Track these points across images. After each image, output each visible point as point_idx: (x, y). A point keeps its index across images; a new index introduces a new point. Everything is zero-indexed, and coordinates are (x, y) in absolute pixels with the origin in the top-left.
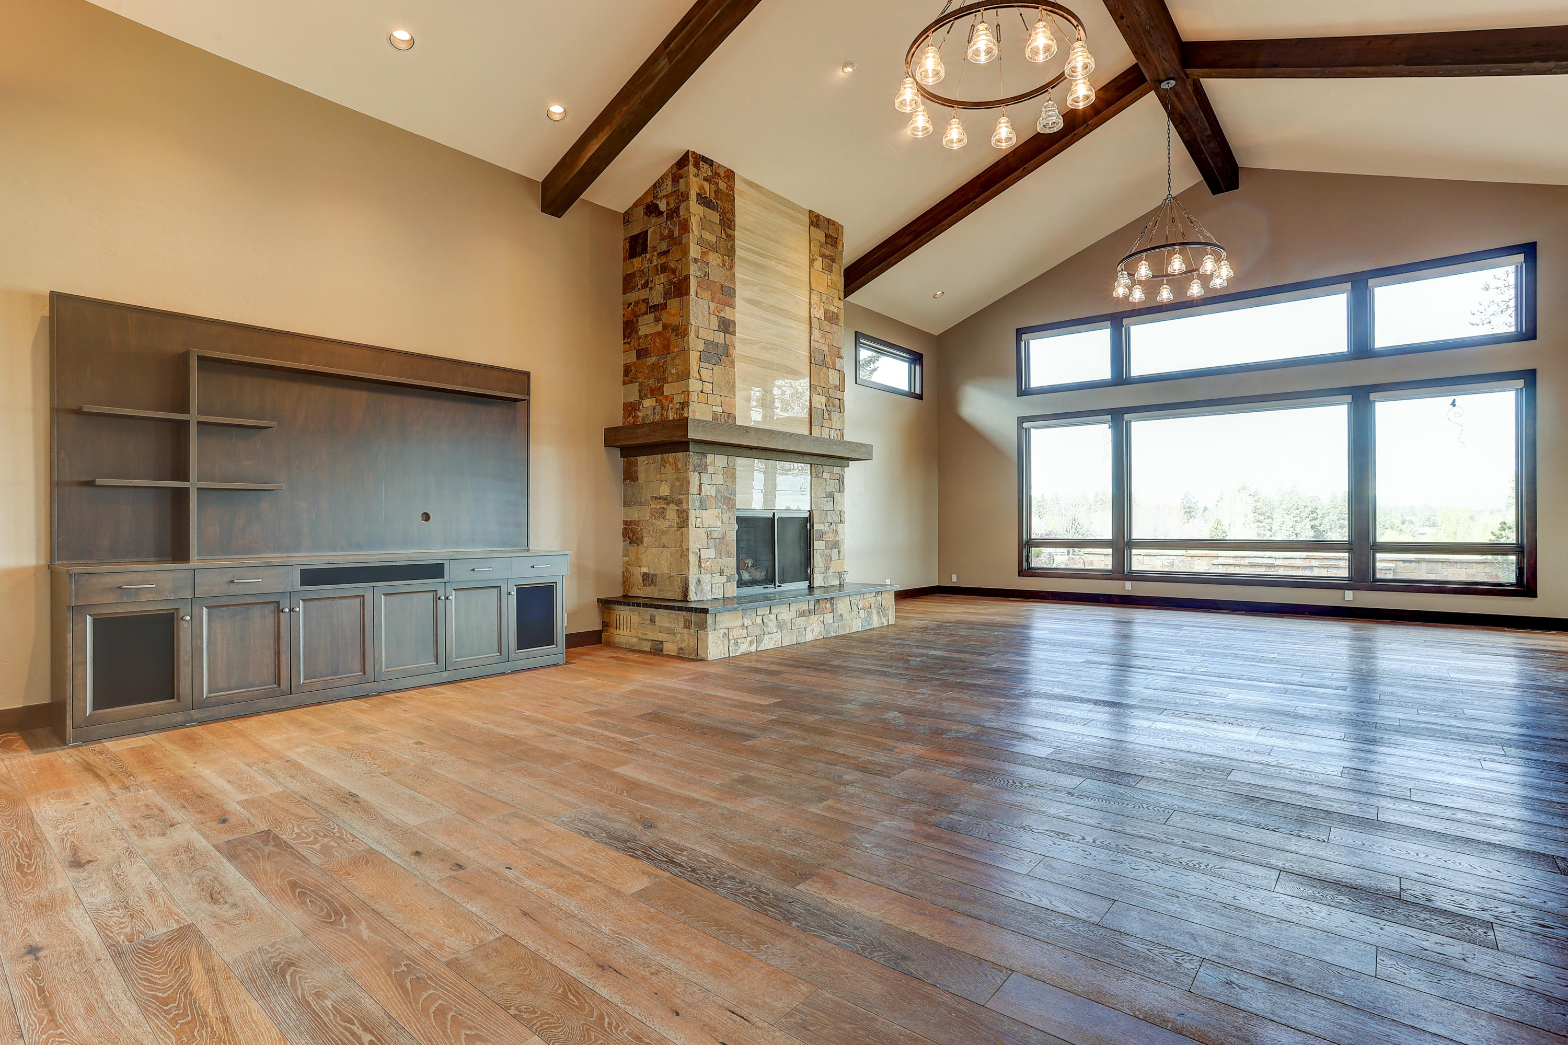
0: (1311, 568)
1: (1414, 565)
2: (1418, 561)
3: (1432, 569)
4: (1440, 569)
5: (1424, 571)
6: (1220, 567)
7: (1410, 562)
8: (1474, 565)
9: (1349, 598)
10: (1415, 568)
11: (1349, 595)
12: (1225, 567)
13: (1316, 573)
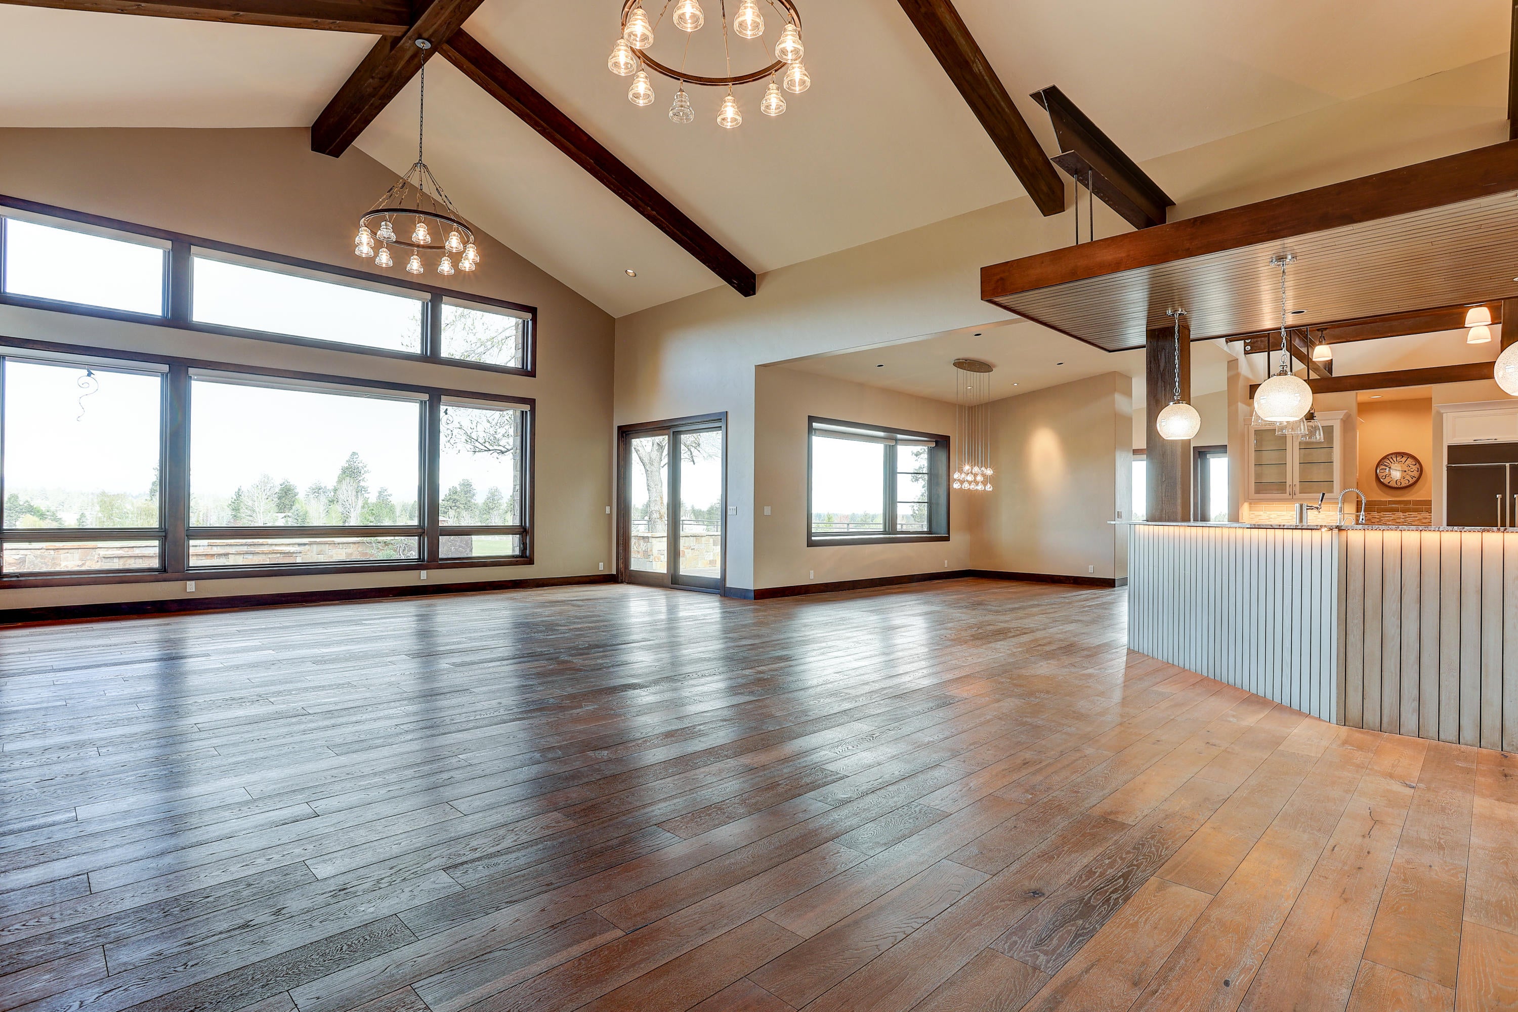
0: (226, 555)
1: (307, 547)
2: (310, 544)
3: (321, 551)
4: (327, 550)
5: (315, 553)
6: (116, 560)
7: (305, 544)
8: (351, 545)
9: (424, 577)
10: (309, 550)
11: (424, 574)
12: (122, 561)
13: (231, 561)
